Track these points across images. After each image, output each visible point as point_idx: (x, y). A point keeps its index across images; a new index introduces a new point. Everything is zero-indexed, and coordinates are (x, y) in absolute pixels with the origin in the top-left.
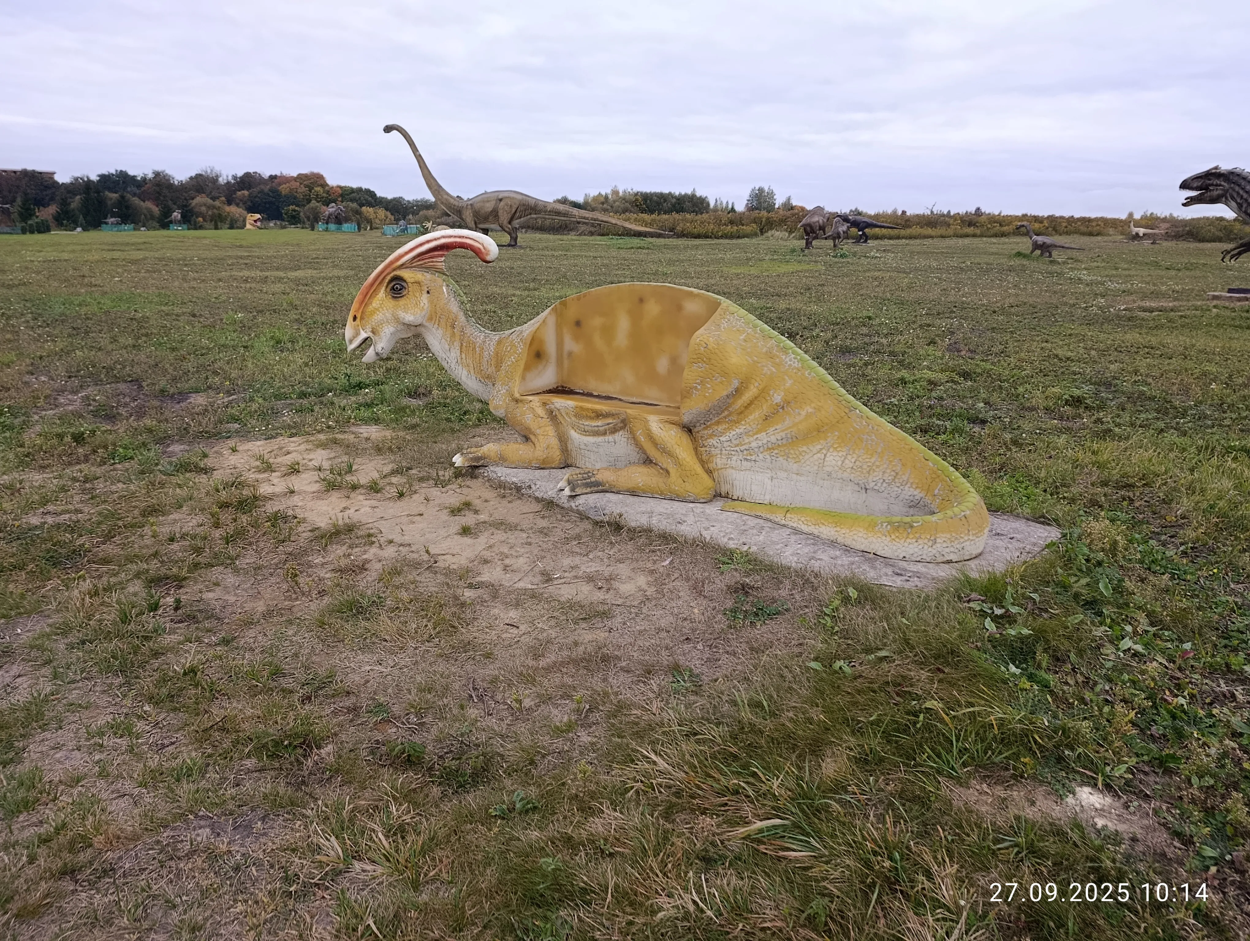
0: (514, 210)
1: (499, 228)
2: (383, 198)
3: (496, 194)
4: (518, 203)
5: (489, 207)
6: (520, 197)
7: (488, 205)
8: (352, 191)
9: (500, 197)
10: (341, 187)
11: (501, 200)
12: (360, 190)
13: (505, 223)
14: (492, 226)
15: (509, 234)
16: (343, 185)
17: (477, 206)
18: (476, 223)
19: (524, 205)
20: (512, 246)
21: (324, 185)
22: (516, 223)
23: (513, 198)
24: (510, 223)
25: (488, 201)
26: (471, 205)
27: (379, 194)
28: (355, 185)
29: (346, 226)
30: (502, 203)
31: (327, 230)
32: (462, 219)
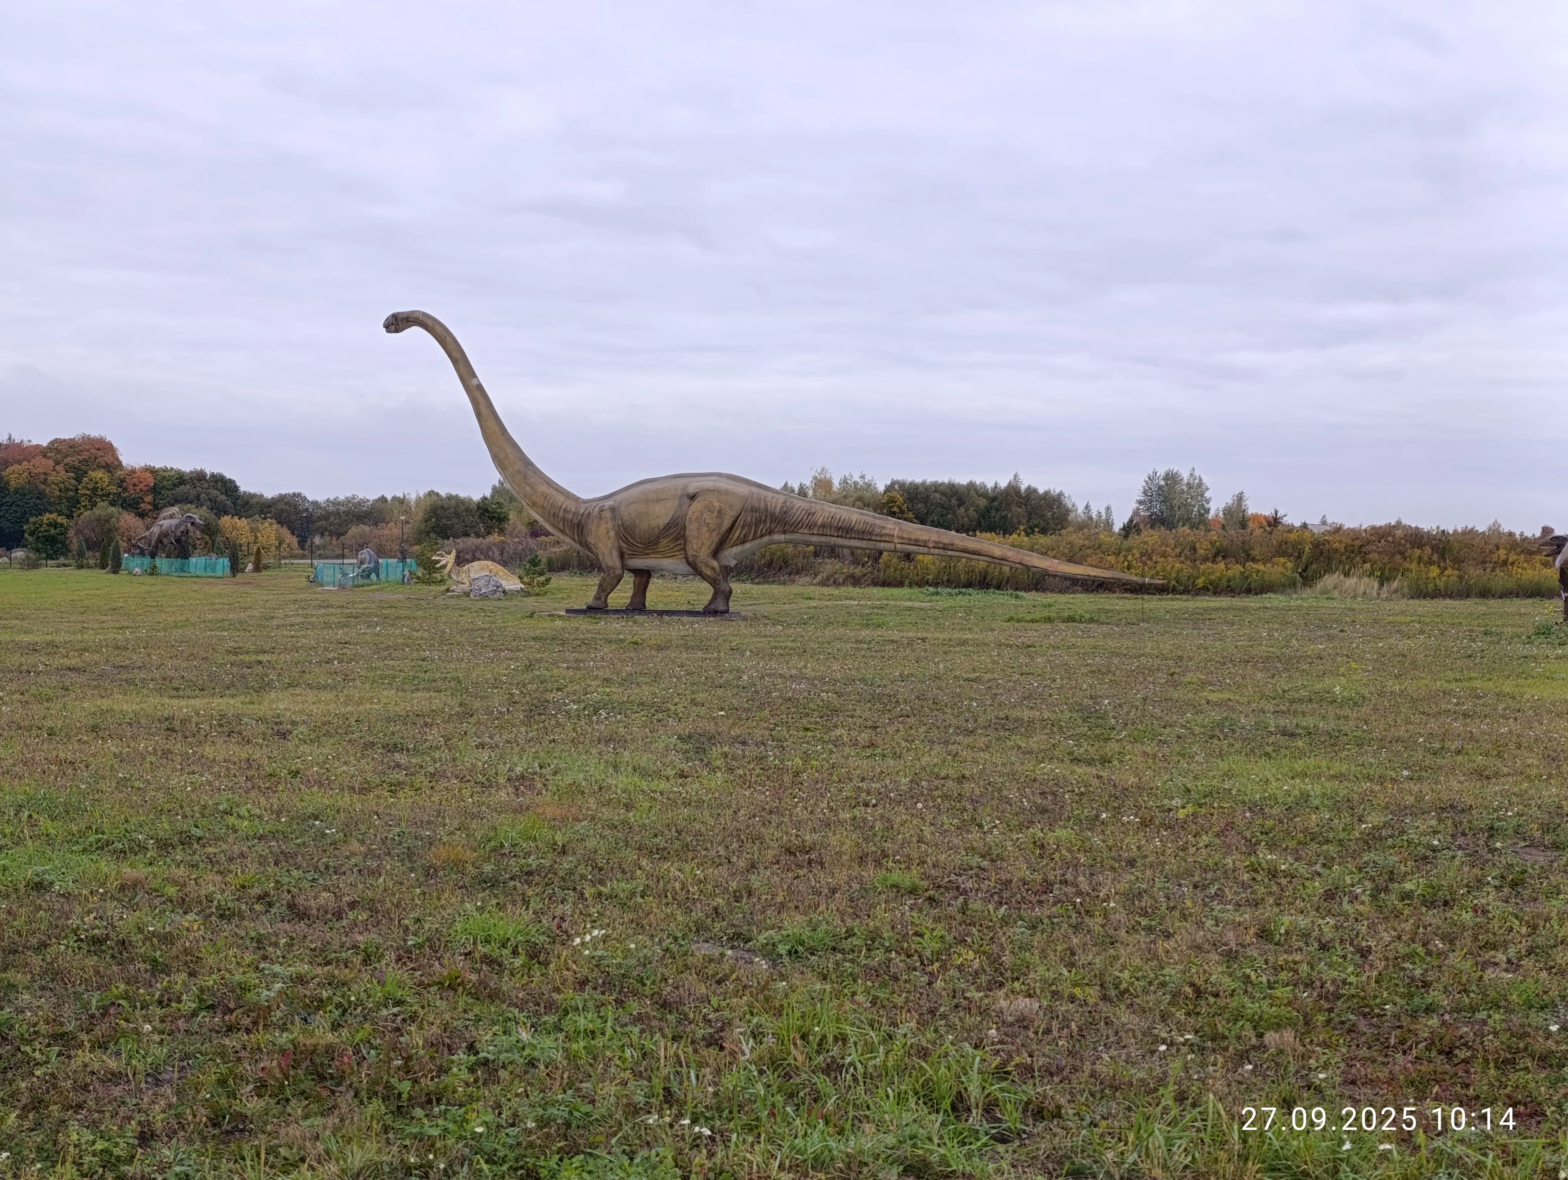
0: (727, 524)
1: (683, 567)
2: (254, 496)
3: (683, 481)
4: (738, 506)
5: (661, 515)
6: (744, 490)
7: (658, 509)
8: (181, 479)
9: (691, 490)
10: (153, 471)
11: (693, 497)
12: (200, 477)
13: (704, 554)
14: (667, 563)
15: (714, 583)
16: (158, 465)
17: (628, 514)
18: (622, 556)
19: (753, 510)
20: (715, 613)
21: (112, 466)
22: (731, 555)
23: (727, 492)
24: (715, 554)
25: (658, 501)
26: (613, 509)
27: (246, 486)
28: (187, 466)
29: (196, 562)
30: (697, 505)
31: (153, 571)
32: (585, 545)
